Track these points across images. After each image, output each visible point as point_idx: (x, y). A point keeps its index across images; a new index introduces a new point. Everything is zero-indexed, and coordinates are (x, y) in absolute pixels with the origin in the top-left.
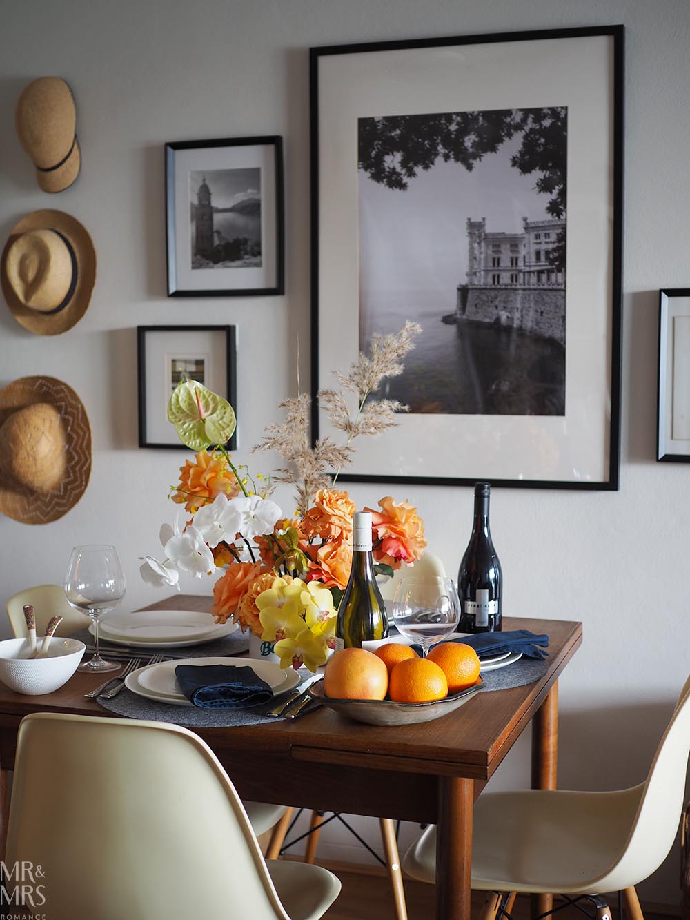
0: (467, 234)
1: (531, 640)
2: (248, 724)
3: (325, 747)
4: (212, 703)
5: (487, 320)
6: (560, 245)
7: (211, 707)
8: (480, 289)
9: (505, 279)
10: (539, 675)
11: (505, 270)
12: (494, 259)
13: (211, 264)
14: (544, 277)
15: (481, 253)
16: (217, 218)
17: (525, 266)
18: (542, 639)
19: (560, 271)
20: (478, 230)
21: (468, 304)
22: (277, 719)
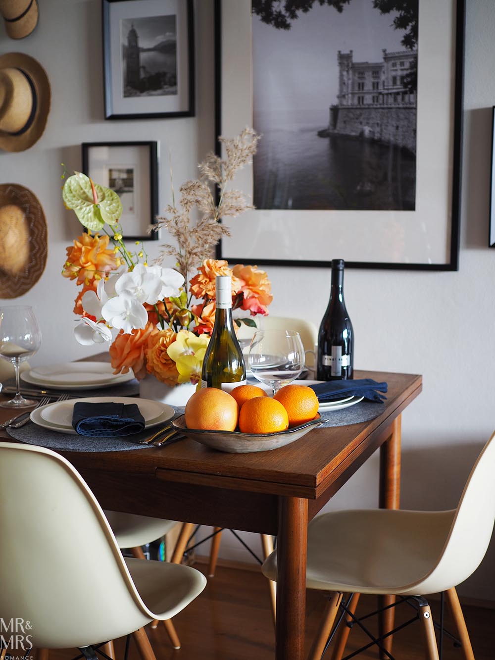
0: (338, 64)
1: (373, 386)
2: (121, 450)
3: (183, 469)
4: (93, 432)
5: (353, 134)
6: (412, 71)
7: (92, 435)
8: (348, 109)
9: (368, 100)
10: (376, 414)
11: (368, 93)
12: (359, 84)
13: (138, 93)
14: (399, 98)
15: (349, 79)
16: (143, 56)
17: (384, 89)
18: (383, 387)
19: (411, 92)
20: (347, 61)
21: (339, 121)
22: (147, 446)
